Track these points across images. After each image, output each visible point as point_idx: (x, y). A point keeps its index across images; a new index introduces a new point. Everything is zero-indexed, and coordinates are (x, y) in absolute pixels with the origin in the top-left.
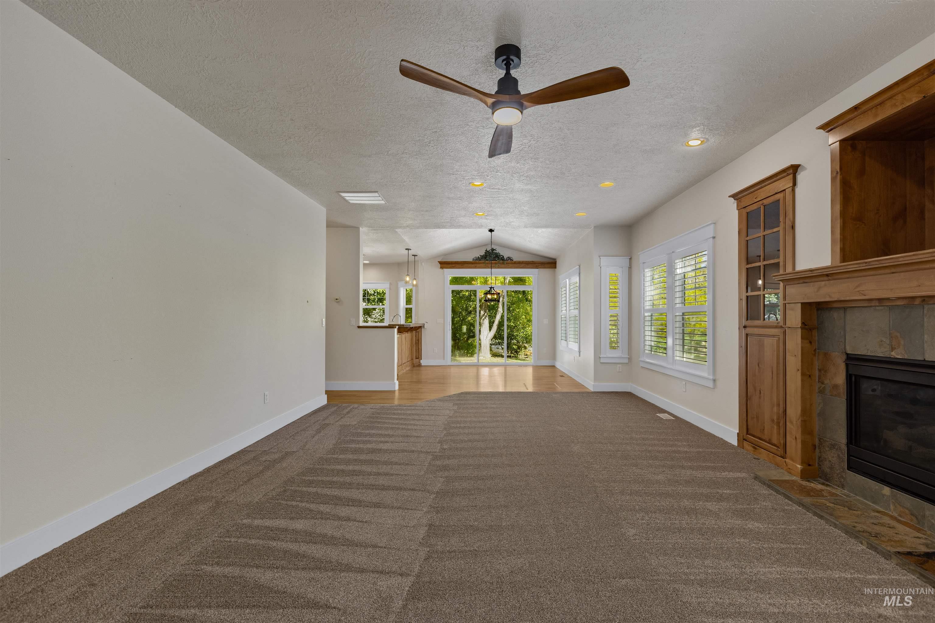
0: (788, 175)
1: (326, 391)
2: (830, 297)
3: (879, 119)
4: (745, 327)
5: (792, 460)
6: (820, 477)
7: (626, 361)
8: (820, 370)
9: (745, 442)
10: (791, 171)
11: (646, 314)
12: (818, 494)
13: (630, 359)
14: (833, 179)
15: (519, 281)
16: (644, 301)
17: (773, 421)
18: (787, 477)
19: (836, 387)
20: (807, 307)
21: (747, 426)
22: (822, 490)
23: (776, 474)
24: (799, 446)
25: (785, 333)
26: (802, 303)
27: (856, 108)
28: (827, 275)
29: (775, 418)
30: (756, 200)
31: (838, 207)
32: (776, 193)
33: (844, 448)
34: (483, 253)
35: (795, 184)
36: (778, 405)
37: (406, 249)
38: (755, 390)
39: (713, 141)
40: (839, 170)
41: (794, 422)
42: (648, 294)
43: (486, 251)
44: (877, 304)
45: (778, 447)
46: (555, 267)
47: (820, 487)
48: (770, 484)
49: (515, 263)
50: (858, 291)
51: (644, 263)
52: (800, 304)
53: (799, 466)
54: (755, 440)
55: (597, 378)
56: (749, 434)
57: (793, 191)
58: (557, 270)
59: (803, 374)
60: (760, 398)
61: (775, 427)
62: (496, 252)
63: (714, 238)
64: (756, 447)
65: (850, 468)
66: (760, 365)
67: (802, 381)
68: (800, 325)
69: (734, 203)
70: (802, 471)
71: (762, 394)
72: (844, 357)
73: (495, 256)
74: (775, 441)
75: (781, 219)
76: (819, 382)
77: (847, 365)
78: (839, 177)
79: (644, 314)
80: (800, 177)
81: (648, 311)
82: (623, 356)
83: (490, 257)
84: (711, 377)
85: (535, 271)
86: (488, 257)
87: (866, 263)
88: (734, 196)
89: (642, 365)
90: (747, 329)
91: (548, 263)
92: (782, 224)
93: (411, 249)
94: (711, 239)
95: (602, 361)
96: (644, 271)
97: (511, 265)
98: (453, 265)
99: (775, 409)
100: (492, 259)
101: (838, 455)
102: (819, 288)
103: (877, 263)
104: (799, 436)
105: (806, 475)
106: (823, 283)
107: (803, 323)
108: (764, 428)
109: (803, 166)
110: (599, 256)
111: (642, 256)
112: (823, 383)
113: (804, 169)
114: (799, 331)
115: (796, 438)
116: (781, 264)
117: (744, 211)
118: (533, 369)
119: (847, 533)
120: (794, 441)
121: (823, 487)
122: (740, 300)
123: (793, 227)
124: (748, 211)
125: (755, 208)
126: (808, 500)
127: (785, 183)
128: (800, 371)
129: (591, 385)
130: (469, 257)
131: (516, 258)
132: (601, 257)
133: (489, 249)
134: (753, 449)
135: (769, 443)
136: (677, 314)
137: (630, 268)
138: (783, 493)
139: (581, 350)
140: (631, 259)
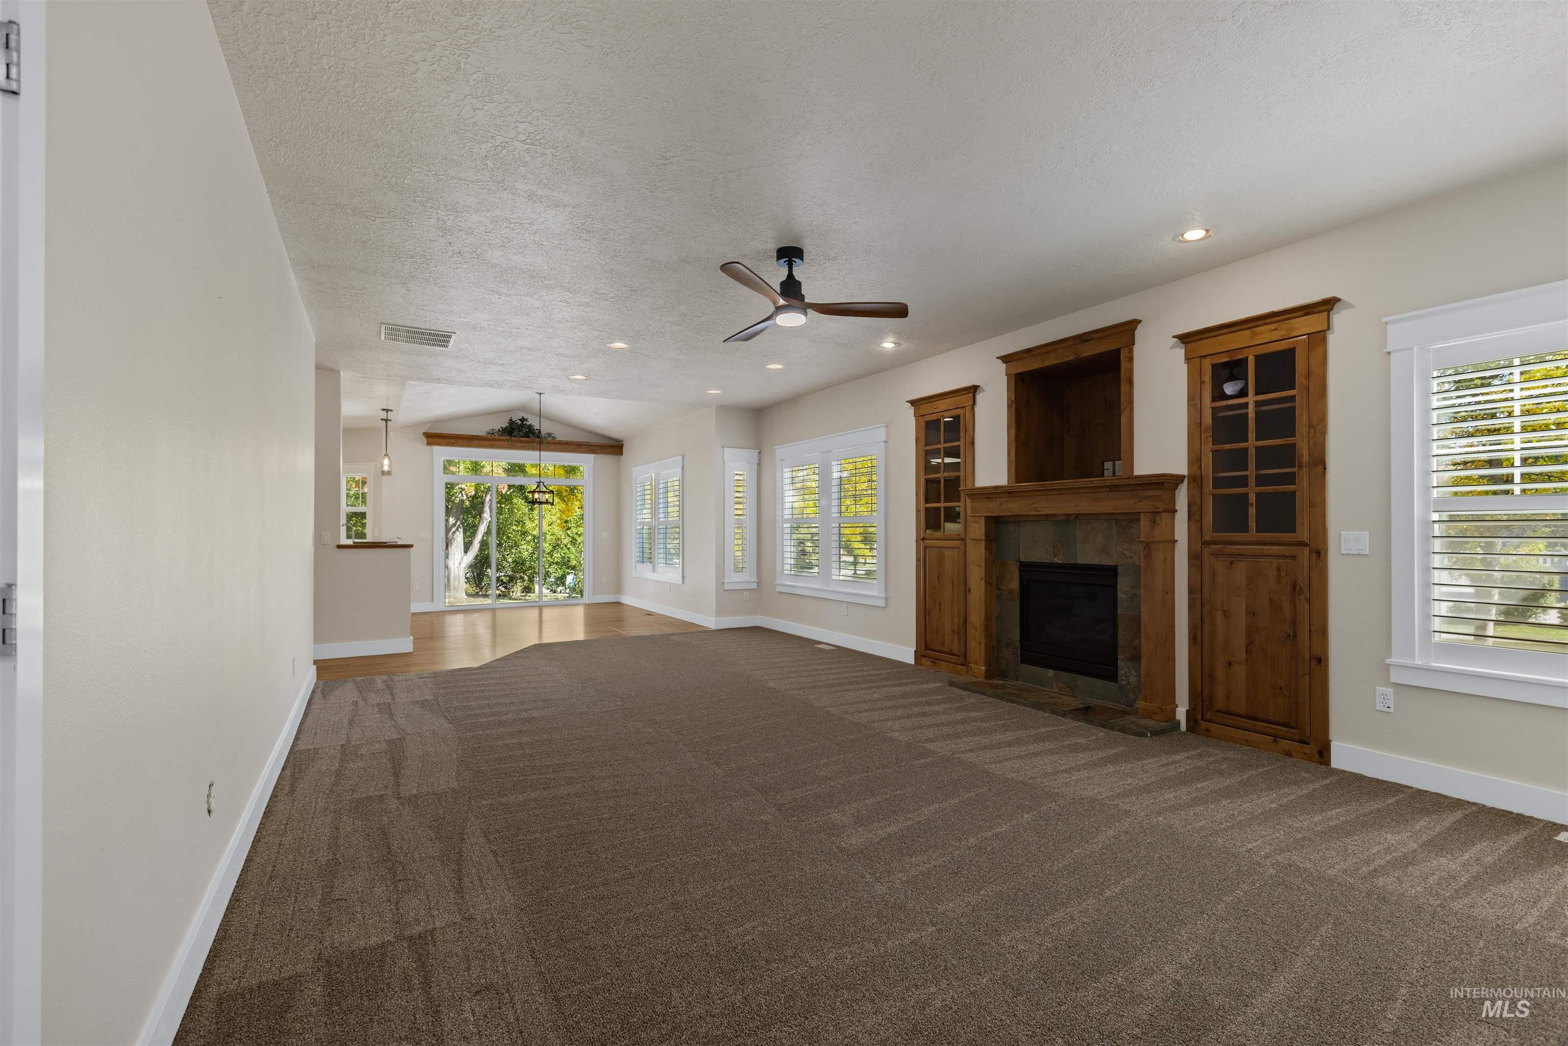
0: (969, 393)
1: (314, 661)
2: (1011, 512)
3: (1046, 364)
4: (923, 539)
5: (976, 663)
6: (998, 676)
7: (754, 586)
8: (997, 578)
9: (923, 659)
10: (972, 391)
11: (785, 526)
12: (1003, 687)
13: (759, 584)
14: (1009, 407)
15: (571, 471)
16: (783, 509)
17: (954, 631)
18: (975, 680)
19: (1011, 592)
20: (989, 519)
21: (926, 641)
22: (1004, 684)
23: (964, 679)
24: (983, 648)
25: (965, 545)
26: (985, 517)
27: (1029, 351)
28: (1009, 493)
29: (956, 628)
30: (936, 411)
31: (1013, 432)
32: (957, 408)
33: (1018, 644)
34: (505, 424)
35: (974, 403)
36: (959, 615)
37: (383, 410)
38: (935, 604)
39: (905, 345)
40: (1013, 399)
41: (978, 628)
42: (787, 499)
43: (511, 420)
44: (1044, 519)
45: (959, 656)
46: (621, 454)
47: (1001, 682)
48: (965, 687)
49: (560, 443)
50: (1034, 508)
51: (782, 460)
52: (984, 518)
53: (984, 668)
54: (934, 654)
55: (721, 610)
56: (928, 650)
57: (973, 409)
58: (623, 458)
59: (986, 582)
60: (940, 610)
61: (956, 637)
62: (528, 423)
63: (886, 442)
64: (934, 661)
65: (1022, 661)
66: (940, 578)
67: (985, 588)
68: (984, 538)
69: (910, 408)
70: (987, 671)
71: (942, 607)
72: (1018, 564)
73: (527, 430)
74: (955, 651)
75: (962, 434)
76: (997, 588)
77: (1020, 571)
78: (1014, 406)
79: (782, 526)
80: (979, 397)
81: (787, 521)
82: (751, 580)
83: (520, 431)
84: (883, 595)
85: (591, 457)
86: (515, 430)
87: (1041, 485)
88: (913, 403)
89: (779, 589)
90: (926, 541)
91: (611, 447)
92: (962, 439)
93: (391, 410)
94: (883, 443)
95: (727, 587)
96: (782, 471)
97: (552, 447)
98: (453, 441)
99: (956, 620)
100: (523, 435)
101: (1014, 652)
102: (1001, 504)
103: (1049, 485)
104: (983, 640)
105: (989, 675)
106: (1004, 499)
107: (986, 535)
108: (944, 640)
109: (982, 388)
110: (723, 447)
111: (781, 452)
112: (999, 590)
113: (984, 391)
114: (983, 544)
115: (980, 642)
116: (962, 478)
117: (922, 420)
118: (585, 609)
119: (1034, 708)
120: (978, 646)
121: (1003, 682)
122: (918, 511)
123: (973, 444)
124: (927, 420)
125: (935, 418)
126: (1000, 692)
127: (965, 399)
128: (983, 580)
129: (711, 622)
130: (481, 429)
131: (561, 435)
132: (725, 448)
133: (516, 417)
134: (932, 664)
135: (949, 654)
136: (834, 525)
137: (759, 464)
138: (979, 691)
139: (686, 574)
140: (760, 453)
